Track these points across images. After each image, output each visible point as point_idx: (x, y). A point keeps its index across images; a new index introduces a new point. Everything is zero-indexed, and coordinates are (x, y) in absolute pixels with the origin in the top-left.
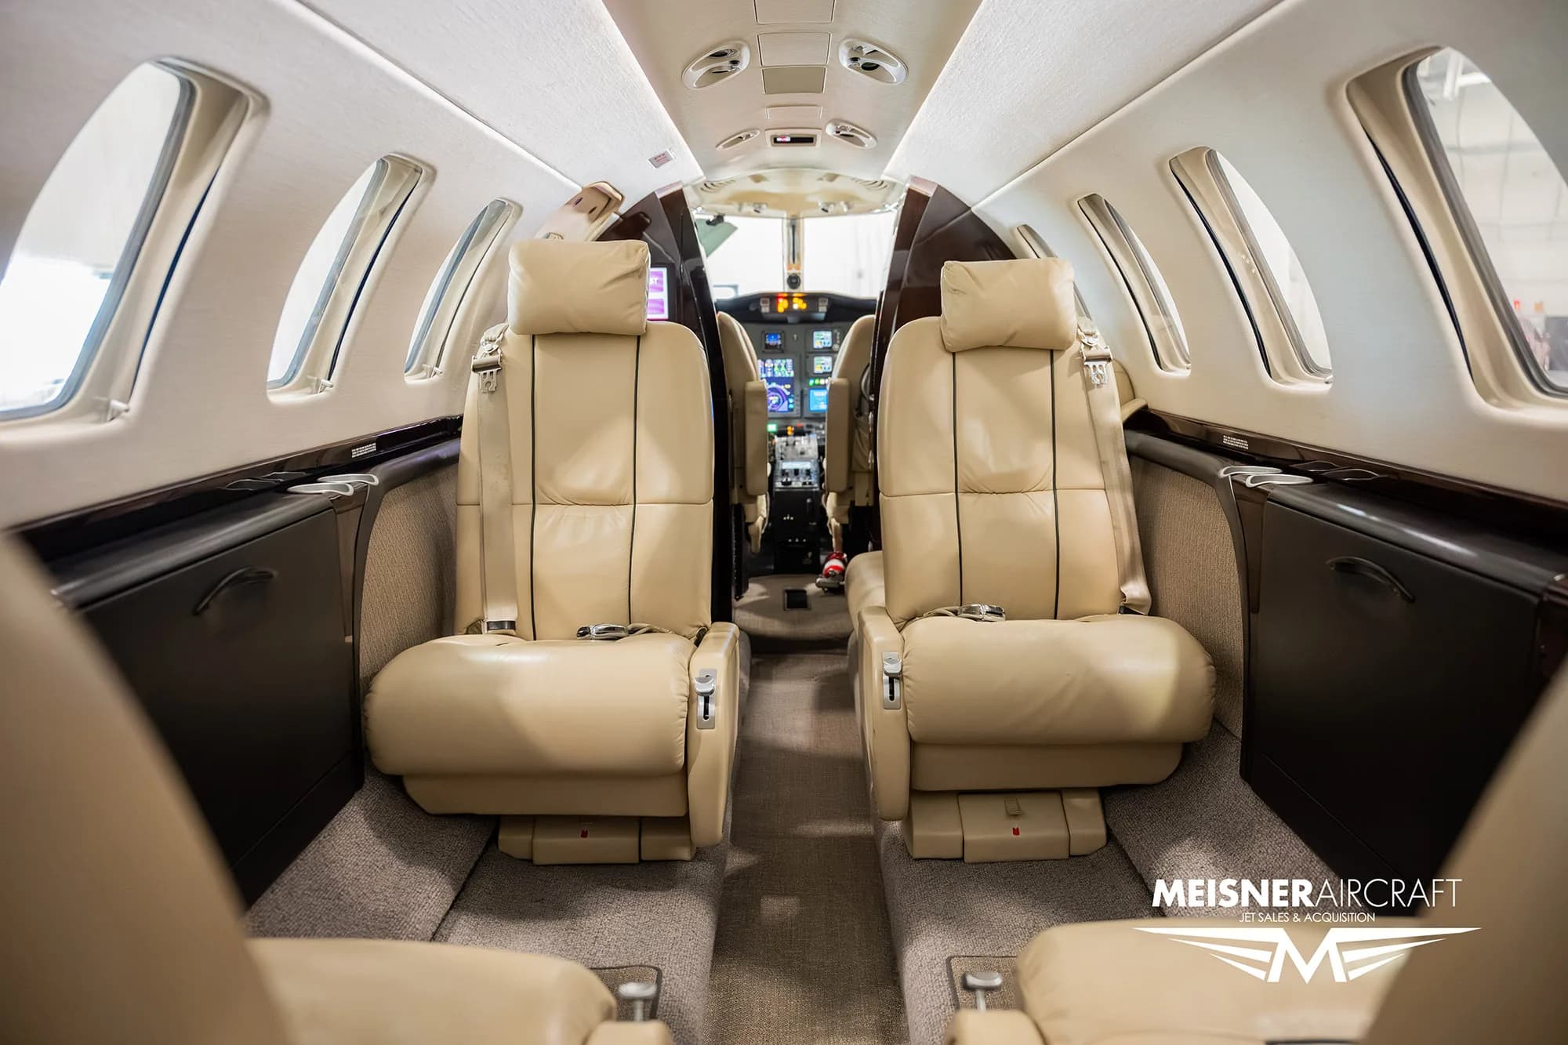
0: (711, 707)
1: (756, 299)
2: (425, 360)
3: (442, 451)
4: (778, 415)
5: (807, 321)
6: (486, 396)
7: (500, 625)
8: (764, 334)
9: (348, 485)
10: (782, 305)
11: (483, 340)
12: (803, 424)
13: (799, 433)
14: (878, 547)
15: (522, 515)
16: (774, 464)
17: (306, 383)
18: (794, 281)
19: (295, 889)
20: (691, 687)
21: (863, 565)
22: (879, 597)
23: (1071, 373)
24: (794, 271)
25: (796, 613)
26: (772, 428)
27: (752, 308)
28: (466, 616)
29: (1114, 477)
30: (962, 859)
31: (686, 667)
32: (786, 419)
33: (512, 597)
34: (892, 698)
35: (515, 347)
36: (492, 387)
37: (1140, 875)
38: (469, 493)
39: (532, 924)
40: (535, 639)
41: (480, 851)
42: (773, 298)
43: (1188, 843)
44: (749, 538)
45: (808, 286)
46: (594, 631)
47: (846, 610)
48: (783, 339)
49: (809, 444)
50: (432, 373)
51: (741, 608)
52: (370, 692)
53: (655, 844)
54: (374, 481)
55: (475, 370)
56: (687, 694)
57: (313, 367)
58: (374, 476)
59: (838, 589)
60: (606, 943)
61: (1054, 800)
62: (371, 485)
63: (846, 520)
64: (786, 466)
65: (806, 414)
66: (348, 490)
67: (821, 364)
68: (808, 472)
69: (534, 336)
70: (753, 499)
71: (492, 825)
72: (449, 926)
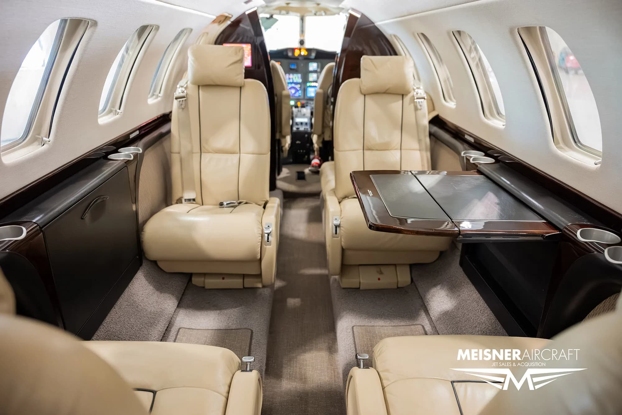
0: (270, 237)
1: (286, 50)
2: (155, 91)
3: (164, 129)
4: (294, 98)
5: (307, 59)
6: (181, 110)
7: (189, 200)
8: (289, 64)
9: (130, 154)
10: (297, 53)
11: (178, 86)
12: (304, 102)
13: (303, 106)
14: (333, 159)
15: (196, 157)
16: (293, 119)
17: (110, 111)
18: (302, 42)
19: (122, 306)
20: (262, 230)
21: (327, 166)
22: (332, 184)
23: (410, 104)
24: (302, 38)
25: (301, 182)
26: (292, 103)
27: (285, 53)
28: (176, 196)
29: (424, 146)
30: (359, 288)
31: (261, 223)
32: (297, 100)
33: (194, 189)
34: (336, 233)
35: (192, 91)
36: (183, 106)
37: (421, 297)
38: (175, 148)
39: (206, 312)
40: (203, 205)
41: (186, 285)
42: (293, 50)
43: (439, 287)
44: (282, 151)
45: (308, 45)
46: (225, 203)
47: (319, 181)
48: (297, 66)
49: (307, 111)
50: (158, 96)
51: (281, 179)
52: (143, 231)
53: (249, 283)
54: (140, 151)
55: (176, 99)
56: (261, 233)
57: (113, 106)
58: (139, 148)
59: (317, 172)
60: (232, 319)
61: (393, 268)
62: (140, 153)
63: (321, 145)
64: (298, 120)
65: (306, 97)
66: (131, 157)
67: (313, 77)
68: (306, 124)
69: (199, 86)
70: (284, 137)
71: (189, 276)
72: (176, 314)
